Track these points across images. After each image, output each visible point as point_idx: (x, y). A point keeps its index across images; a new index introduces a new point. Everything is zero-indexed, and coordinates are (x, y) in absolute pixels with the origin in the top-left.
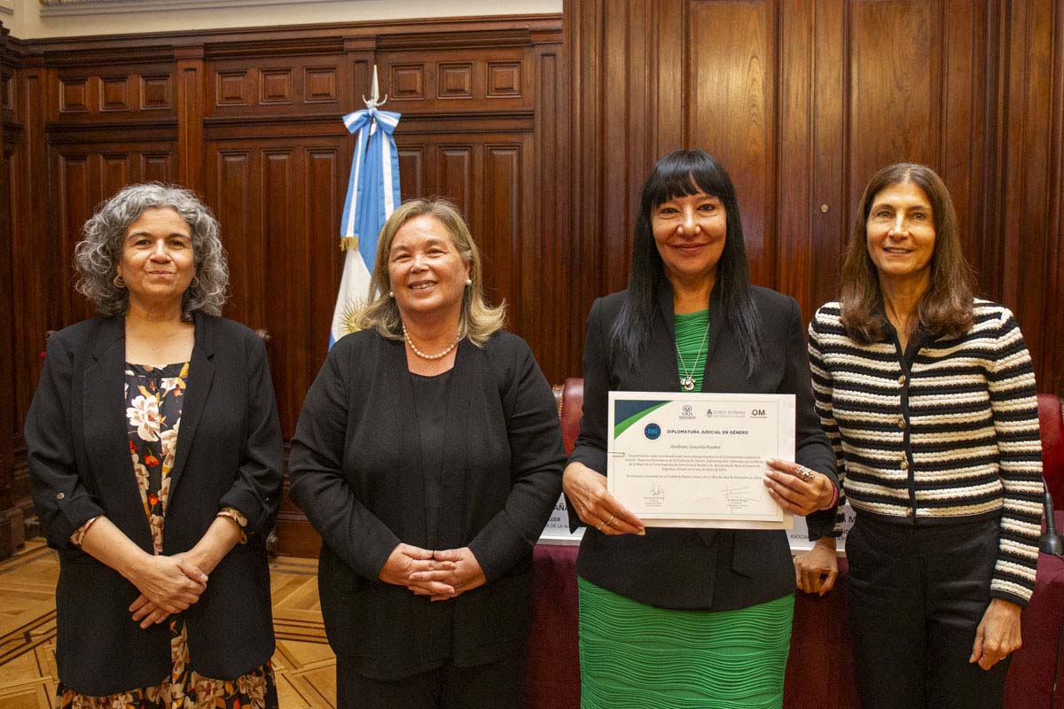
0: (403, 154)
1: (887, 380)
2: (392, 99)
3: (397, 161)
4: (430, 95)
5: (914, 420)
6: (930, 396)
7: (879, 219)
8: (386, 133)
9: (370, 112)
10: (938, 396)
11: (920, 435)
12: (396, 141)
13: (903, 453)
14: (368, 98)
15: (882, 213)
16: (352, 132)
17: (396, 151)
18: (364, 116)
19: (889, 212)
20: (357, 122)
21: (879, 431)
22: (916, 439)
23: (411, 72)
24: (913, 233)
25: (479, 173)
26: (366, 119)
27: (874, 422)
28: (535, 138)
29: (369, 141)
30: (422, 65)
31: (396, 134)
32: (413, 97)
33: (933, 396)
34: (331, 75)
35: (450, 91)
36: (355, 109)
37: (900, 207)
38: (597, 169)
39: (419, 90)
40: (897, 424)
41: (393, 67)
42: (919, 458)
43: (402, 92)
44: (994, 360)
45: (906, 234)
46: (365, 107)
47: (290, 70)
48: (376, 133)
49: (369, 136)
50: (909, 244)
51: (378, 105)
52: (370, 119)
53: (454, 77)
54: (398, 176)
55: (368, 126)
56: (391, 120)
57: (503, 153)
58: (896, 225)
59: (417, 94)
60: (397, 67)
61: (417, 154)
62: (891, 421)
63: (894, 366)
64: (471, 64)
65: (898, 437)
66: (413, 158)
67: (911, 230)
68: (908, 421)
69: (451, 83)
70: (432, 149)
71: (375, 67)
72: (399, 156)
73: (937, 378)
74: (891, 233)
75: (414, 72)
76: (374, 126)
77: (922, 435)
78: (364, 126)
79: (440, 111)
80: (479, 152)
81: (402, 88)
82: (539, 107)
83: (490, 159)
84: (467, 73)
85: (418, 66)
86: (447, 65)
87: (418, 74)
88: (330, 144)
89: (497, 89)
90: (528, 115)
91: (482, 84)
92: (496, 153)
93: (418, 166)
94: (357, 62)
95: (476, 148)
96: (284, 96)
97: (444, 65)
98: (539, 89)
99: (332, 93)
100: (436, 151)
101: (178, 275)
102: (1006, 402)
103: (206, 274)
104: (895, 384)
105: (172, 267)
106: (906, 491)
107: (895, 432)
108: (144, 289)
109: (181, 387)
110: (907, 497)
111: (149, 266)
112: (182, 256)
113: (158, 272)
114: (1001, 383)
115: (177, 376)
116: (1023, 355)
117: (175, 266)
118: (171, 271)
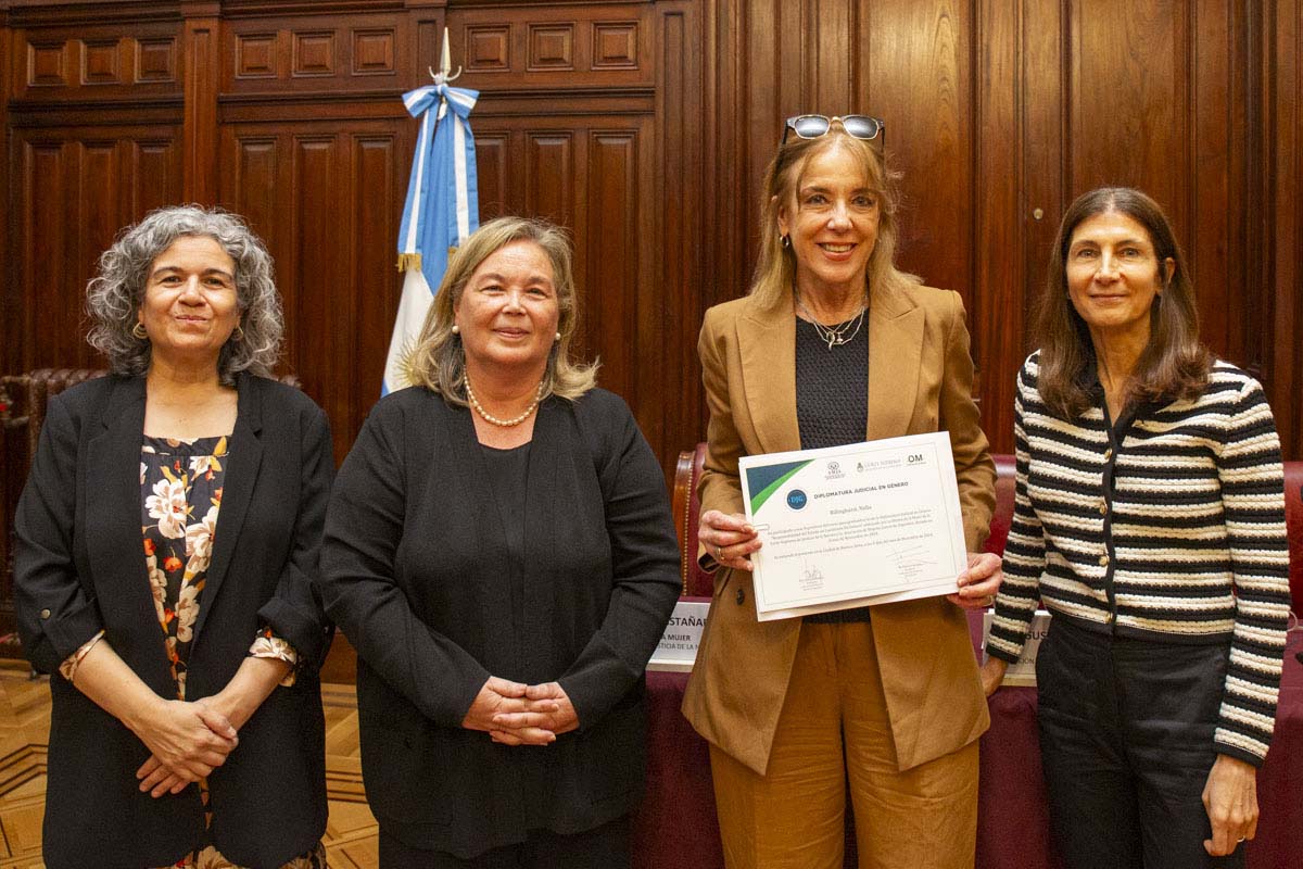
0: (482, 143)
1: (1092, 453)
2: (467, 71)
3: (473, 153)
4: (518, 65)
5: (1118, 507)
6: (1139, 479)
7: (1081, 259)
8: (461, 118)
9: (439, 89)
10: (1149, 480)
11: (1125, 525)
12: (471, 126)
13: (1104, 545)
14: (436, 71)
15: (1084, 251)
16: (415, 114)
17: (472, 140)
18: (430, 94)
19: (1092, 250)
20: (421, 103)
21: (1076, 515)
22: (1120, 530)
23: (493, 35)
24: (1125, 273)
25: (581, 168)
26: (433, 98)
27: (1072, 505)
28: (655, 123)
29: (436, 127)
30: (508, 27)
31: (473, 117)
32: (496, 69)
33: (1142, 480)
34: (387, 39)
35: (544, 61)
36: (419, 86)
37: (1105, 242)
38: (738, 163)
39: (503, 58)
40: (1098, 509)
41: (469, 28)
42: (1123, 553)
43: (481, 62)
44: (1224, 442)
45: (1116, 276)
46: (432, 82)
47: (333, 32)
48: (446, 116)
49: (437, 121)
50: (1121, 287)
51: (449, 79)
52: (438, 98)
53: (548, 42)
54: (475, 172)
55: (437, 105)
56: (466, 99)
57: (614, 142)
58: (1102, 265)
59: (501, 64)
60: (475, 28)
61: (500, 143)
62: (1091, 505)
63: (1101, 437)
64: (572, 25)
66: (494, 150)
67: (1121, 270)
68: (1110, 506)
69: (546, 50)
70: (519, 137)
71: (446, 29)
72: (476, 146)
73: (1150, 457)
74: (1097, 276)
75: (497, 35)
76: (444, 107)
77: (1129, 526)
78: (430, 106)
79: (530, 86)
80: (581, 140)
81: (480, 57)
82: (661, 81)
83: (596, 150)
84: (566, 37)
85: (503, 27)
86: (543, 26)
87: (502, 38)
88: (384, 129)
89: (606, 59)
90: (647, 92)
91: (586, 53)
92: (604, 142)
93: (502, 159)
94: (422, 22)
95: (577, 135)
96: (325, 66)
97: (537, 26)
98: (662, 59)
99: (389, 63)
100: (524, 140)
101: (215, 322)
102: (1238, 497)
103: (253, 324)
104: (1101, 459)
105: (207, 312)
106: (1103, 592)
107: (1095, 518)
108: (168, 339)
109: (214, 468)
110: (1105, 599)
111: (177, 310)
112: (221, 298)
113: (188, 317)
114: (1232, 471)
115: (211, 454)
116: (1267, 440)
117: (211, 311)
118: (205, 316)
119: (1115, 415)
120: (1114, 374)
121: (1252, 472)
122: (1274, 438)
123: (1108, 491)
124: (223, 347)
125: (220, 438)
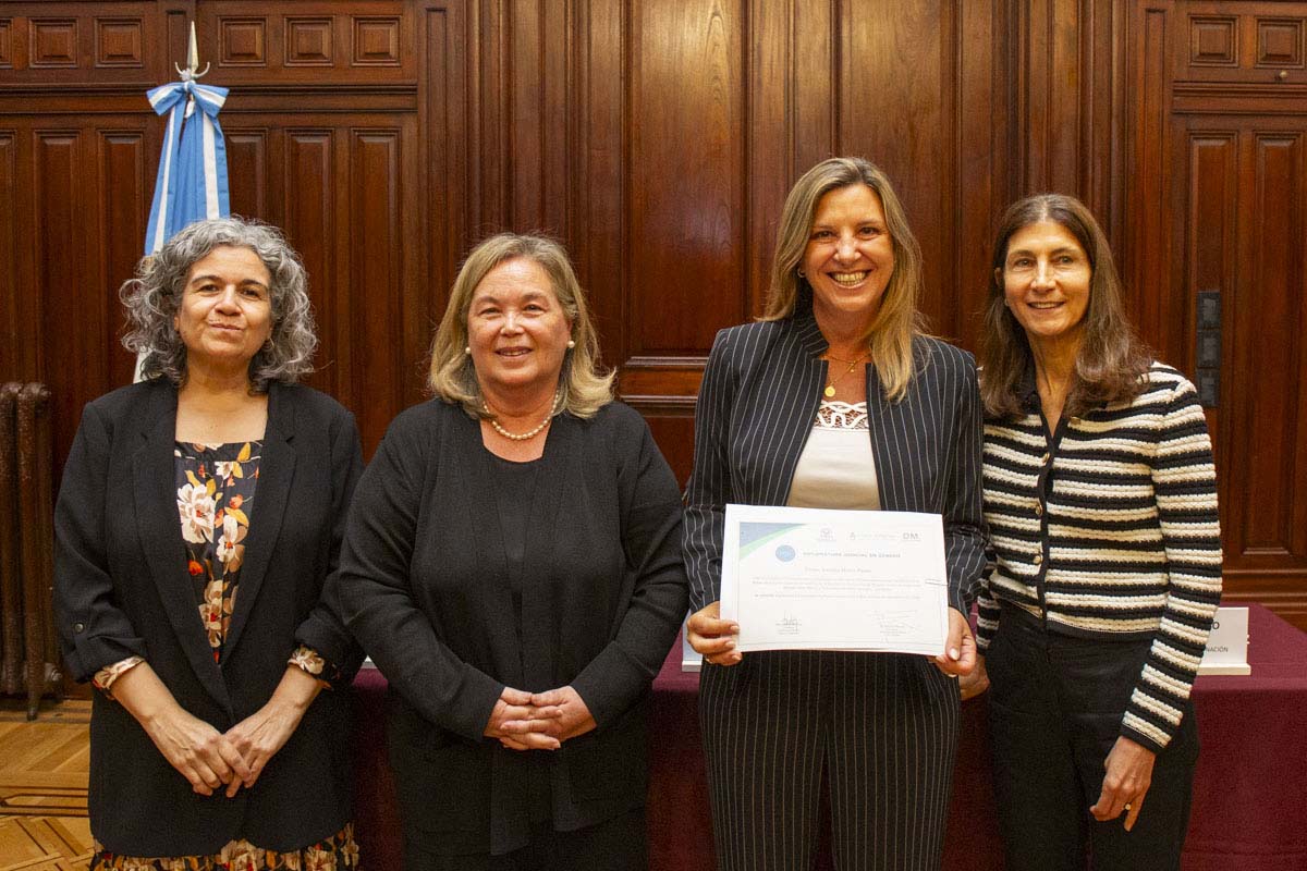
0: (235, 140)
1: (1032, 457)
2: (217, 66)
3: (223, 152)
4: (274, 60)
5: (1053, 509)
7: (1017, 269)
8: (208, 115)
9: (186, 85)
11: (1059, 526)
12: (221, 125)
13: (1040, 544)
14: (184, 67)
15: (1021, 261)
16: (160, 112)
17: (222, 139)
18: (177, 90)
19: (1029, 260)
20: (167, 100)
21: (1014, 515)
22: (1055, 531)
23: (248, 28)
24: (1061, 281)
25: (343, 167)
26: (179, 95)
27: (1008, 505)
28: (419, 120)
30: (264, 20)
32: (252, 63)
34: (134, 29)
35: (302, 55)
36: (166, 82)
37: (1041, 251)
38: (502, 163)
39: (258, 52)
40: (1034, 510)
41: (223, 20)
42: (1057, 553)
43: (234, 55)
44: (1156, 442)
45: (1052, 284)
46: (179, 79)
47: (74, 21)
48: (194, 114)
49: (185, 118)
50: (1056, 296)
51: (197, 76)
52: (185, 95)
53: (306, 36)
54: (226, 173)
56: (216, 97)
57: (377, 140)
58: (1039, 276)
59: (257, 59)
60: (230, 20)
61: (256, 140)
62: (1026, 506)
63: (1040, 441)
65: (1033, 525)
66: (252, 145)
67: (1057, 278)
68: (1045, 507)
69: (304, 44)
70: (278, 133)
71: (193, 24)
73: (1085, 461)
74: (1034, 285)
75: (252, 28)
76: (191, 105)
77: (1062, 527)
78: (177, 104)
79: (289, 82)
80: (343, 139)
81: (235, 50)
82: (424, 79)
83: (358, 148)
84: (325, 33)
85: (261, 19)
86: (299, 19)
87: (258, 31)
88: (135, 125)
89: (367, 55)
90: (410, 90)
91: (346, 47)
92: (367, 140)
93: (259, 157)
94: (171, 13)
95: (339, 132)
96: (66, 56)
97: (295, 19)
98: (424, 56)
99: (137, 54)
100: (283, 137)
101: (248, 333)
102: (1172, 497)
103: (286, 335)
104: (1039, 462)
105: (240, 322)
106: (1034, 589)
107: (1032, 518)
108: (202, 346)
109: (236, 474)
110: (1035, 596)
111: (213, 317)
112: (255, 310)
113: (222, 326)
114: (1166, 471)
115: (235, 459)
116: (1198, 441)
117: (245, 322)
118: (239, 326)
119: (1054, 419)
120: (1053, 378)
121: (1185, 472)
122: (1206, 439)
123: (1045, 492)
124: (254, 357)
125: (244, 444)
